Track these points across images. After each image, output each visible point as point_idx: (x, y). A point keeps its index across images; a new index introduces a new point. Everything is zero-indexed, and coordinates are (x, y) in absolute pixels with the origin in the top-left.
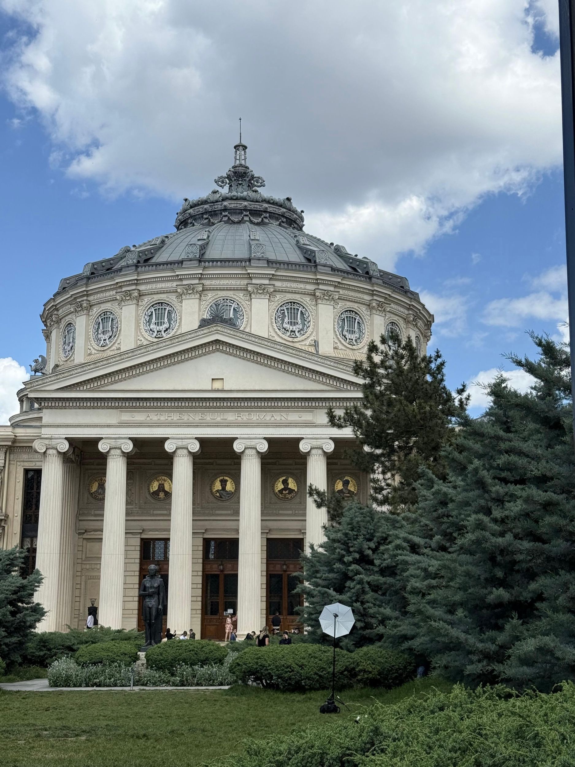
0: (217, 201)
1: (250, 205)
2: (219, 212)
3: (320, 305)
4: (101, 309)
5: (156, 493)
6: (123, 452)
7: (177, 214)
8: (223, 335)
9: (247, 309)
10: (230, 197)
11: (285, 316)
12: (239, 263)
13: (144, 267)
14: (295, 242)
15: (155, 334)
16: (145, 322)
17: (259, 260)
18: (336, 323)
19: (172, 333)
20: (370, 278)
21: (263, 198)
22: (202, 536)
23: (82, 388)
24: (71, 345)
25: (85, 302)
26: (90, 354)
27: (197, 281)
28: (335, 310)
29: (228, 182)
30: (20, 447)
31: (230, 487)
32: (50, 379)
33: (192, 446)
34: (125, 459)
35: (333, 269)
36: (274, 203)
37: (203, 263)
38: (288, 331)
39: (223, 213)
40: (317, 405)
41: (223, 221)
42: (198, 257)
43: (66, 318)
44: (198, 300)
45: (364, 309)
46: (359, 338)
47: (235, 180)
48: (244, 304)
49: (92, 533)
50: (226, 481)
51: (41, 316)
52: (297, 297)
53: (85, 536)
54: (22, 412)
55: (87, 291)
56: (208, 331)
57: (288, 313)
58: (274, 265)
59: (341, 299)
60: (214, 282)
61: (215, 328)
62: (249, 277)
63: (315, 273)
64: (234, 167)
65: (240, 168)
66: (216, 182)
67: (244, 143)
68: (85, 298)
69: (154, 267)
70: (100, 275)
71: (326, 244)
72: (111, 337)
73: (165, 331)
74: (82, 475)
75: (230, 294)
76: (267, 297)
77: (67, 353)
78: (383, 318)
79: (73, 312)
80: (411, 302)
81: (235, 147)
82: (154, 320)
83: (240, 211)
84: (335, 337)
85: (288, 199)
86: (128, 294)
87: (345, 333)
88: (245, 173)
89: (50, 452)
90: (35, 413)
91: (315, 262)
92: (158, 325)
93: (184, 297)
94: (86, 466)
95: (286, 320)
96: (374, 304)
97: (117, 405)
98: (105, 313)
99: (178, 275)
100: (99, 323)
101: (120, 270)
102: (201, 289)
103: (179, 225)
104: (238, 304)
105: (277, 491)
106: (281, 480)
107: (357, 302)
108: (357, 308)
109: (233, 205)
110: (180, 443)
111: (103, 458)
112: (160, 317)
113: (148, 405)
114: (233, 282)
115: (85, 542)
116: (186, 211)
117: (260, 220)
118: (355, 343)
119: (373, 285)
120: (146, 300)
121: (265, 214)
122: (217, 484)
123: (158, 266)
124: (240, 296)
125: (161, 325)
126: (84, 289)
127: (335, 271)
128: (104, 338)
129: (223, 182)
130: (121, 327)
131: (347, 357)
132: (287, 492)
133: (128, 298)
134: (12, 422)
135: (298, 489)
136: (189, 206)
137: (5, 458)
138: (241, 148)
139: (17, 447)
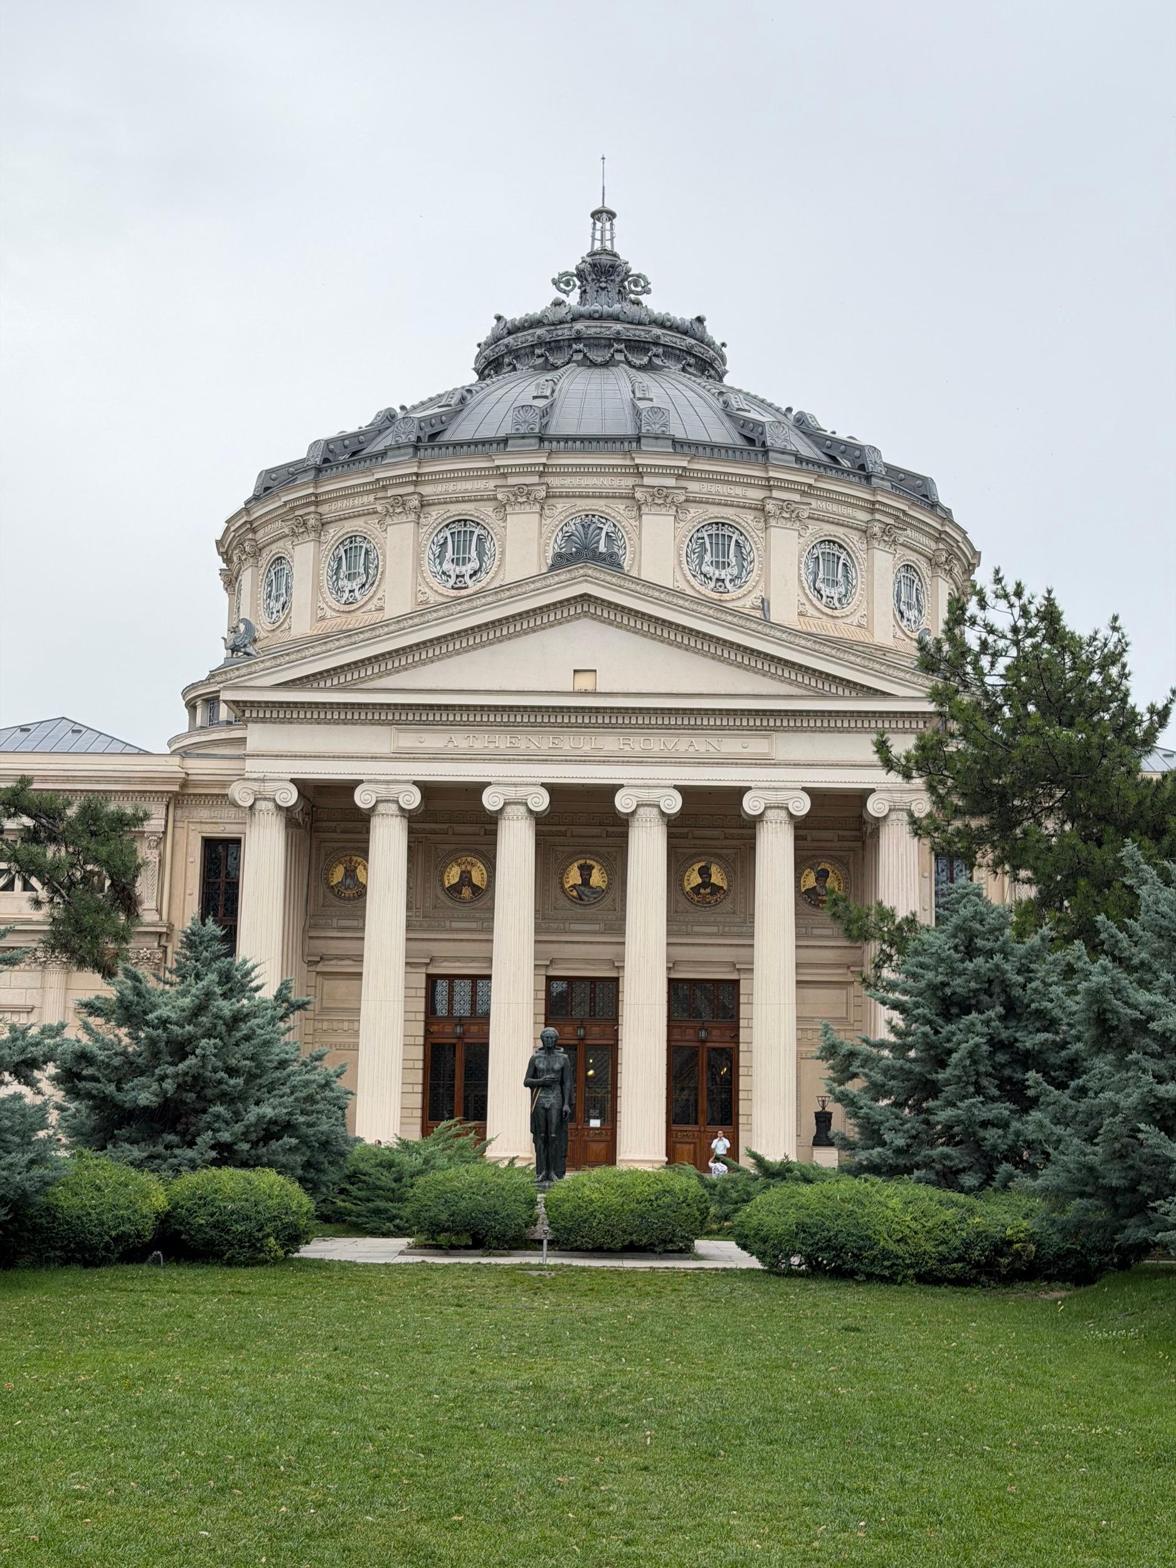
0: (561, 322)
1: (628, 330)
2: (566, 343)
3: (772, 529)
4: (343, 531)
5: (455, 889)
6: (401, 809)
7: (479, 345)
8: (598, 585)
9: (634, 536)
10: (587, 313)
11: (706, 550)
12: (618, 444)
13: (429, 450)
14: (721, 405)
15: (452, 581)
16: (432, 557)
17: (657, 438)
18: (802, 566)
19: (485, 579)
20: (868, 478)
21: (653, 318)
22: (543, 972)
23: (322, 684)
24: (282, 600)
25: (312, 516)
26: (322, 619)
27: (535, 479)
28: (802, 540)
29: (578, 283)
30: (195, 795)
31: (597, 878)
32: (262, 666)
33: (536, 800)
34: (405, 822)
35: (799, 459)
36: (674, 327)
37: (546, 443)
38: (711, 579)
39: (574, 346)
40: (778, 723)
41: (575, 361)
42: (537, 430)
43: (273, 547)
44: (537, 515)
45: (856, 538)
46: (845, 596)
47: (593, 280)
48: (627, 524)
49: (333, 962)
50: (591, 868)
51: (219, 543)
52: (728, 513)
53: (320, 968)
54: (193, 729)
55: (316, 495)
56: (568, 576)
57: (711, 543)
58: (686, 449)
59: (812, 518)
60: (567, 481)
61: (582, 572)
62: (638, 472)
63: (765, 467)
64: (592, 254)
65: (604, 257)
66: (555, 284)
67: (609, 206)
68: (312, 509)
69: (451, 449)
70: (342, 464)
71: (778, 410)
72: (363, 585)
73: (471, 576)
74: (314, 852)
75: (599, 505)
76: (673, 511)
77: (274, 616)
78: (891, 556)
79: (287, 536)
80: (942, 525)
81: (593, 215)
82: (449, 554)
83: (607, 342)
84: (801, 593)
85: (700, 320)
86: (400, 501)
87: (819, 585)
88: (612, 266)
89: (262, 805)
90: (222, 731)
91: (764, 444)
92: (458, 564)
93: (509, 509)
94: (323, 835)
95: (708, 558)
96: (876, 530)
97: (390, 717)
98: (352, 539)
99: (498, 467)
100: (341, 558)
101: (383, 454)
102: (544, 494)
103: (485, 368)
104: (615, 526)
105: (688, 889)
106: (697, 867)
107: (842, 525)
108: (843, 537)
109: (594, 330)
110: (512, 793)
111: (362, 820)
112: (461, 549)
113: (451, 718)
114: (606, 481)
115: (320, 978)
116: (499, 340)
117: (646, 360)
118: (837, 605)
119: (874, 491)
120: (434, 513)
121: (654, 349)
122: (572, 873)
123: (458, 448)
124: (618, 510)
125: (464, 564)
126: (311, 491)
127: (801, 463)
128: (350, 588)
129: (567, 283)
130: (384, 566)
131: (823, 633)
132: (708, 890)
133: (398, 510)
134: (173, 748)
135: (729, 885)
136: (506, 331)
137: (167, 815)
138: (604, 215)
139: (189, 795)
